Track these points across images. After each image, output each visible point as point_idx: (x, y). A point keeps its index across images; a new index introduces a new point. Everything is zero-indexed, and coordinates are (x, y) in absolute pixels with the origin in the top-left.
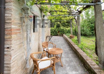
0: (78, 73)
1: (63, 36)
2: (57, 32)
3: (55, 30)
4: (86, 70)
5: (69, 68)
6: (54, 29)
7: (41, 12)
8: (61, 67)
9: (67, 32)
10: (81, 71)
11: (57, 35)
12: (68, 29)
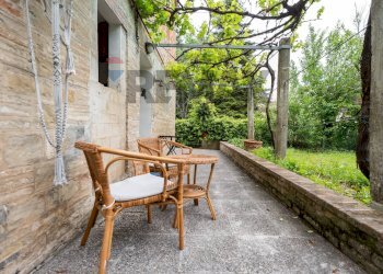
0: (277, 237)
1: (218, 148)
2: (200, 133)
3: (191, 128)
4: (311, 232)
5: (239, 223)
6: (188, 124)
7: (136, 21)
8: (210, 221)
9: (235, 135)
10: (292, 233)
11: (198, 146)
12: (236, 123)
